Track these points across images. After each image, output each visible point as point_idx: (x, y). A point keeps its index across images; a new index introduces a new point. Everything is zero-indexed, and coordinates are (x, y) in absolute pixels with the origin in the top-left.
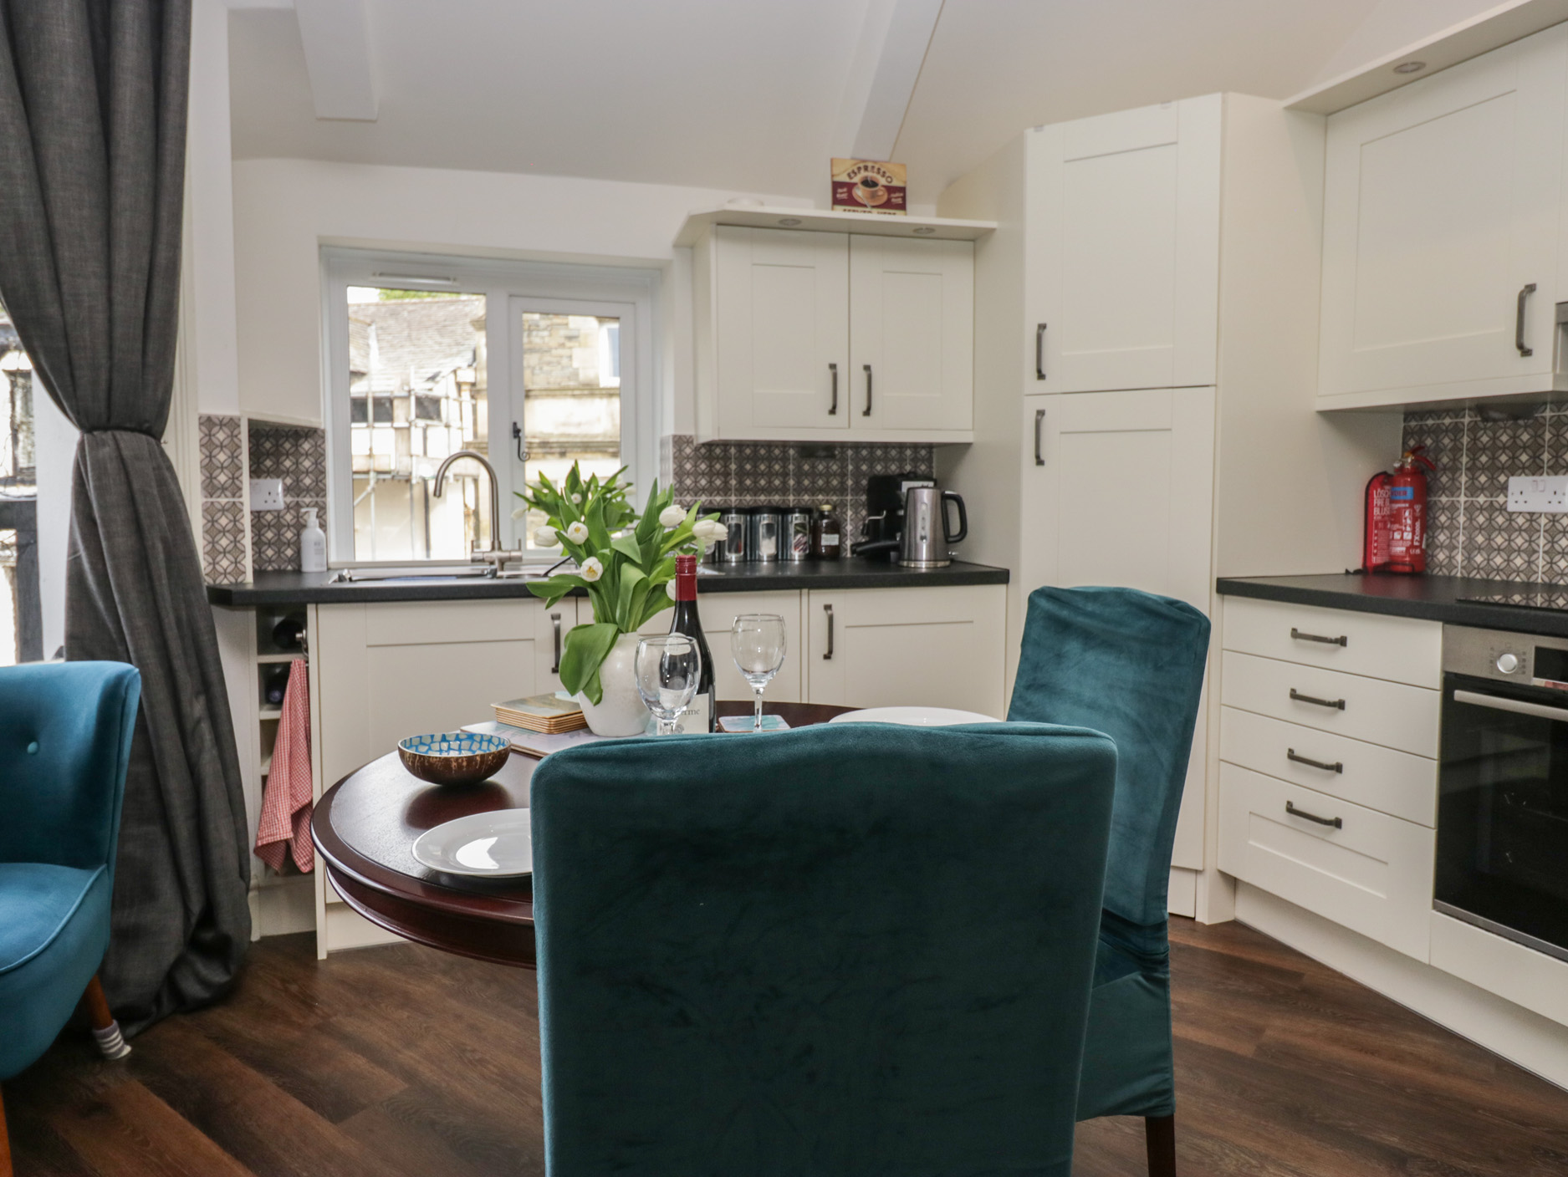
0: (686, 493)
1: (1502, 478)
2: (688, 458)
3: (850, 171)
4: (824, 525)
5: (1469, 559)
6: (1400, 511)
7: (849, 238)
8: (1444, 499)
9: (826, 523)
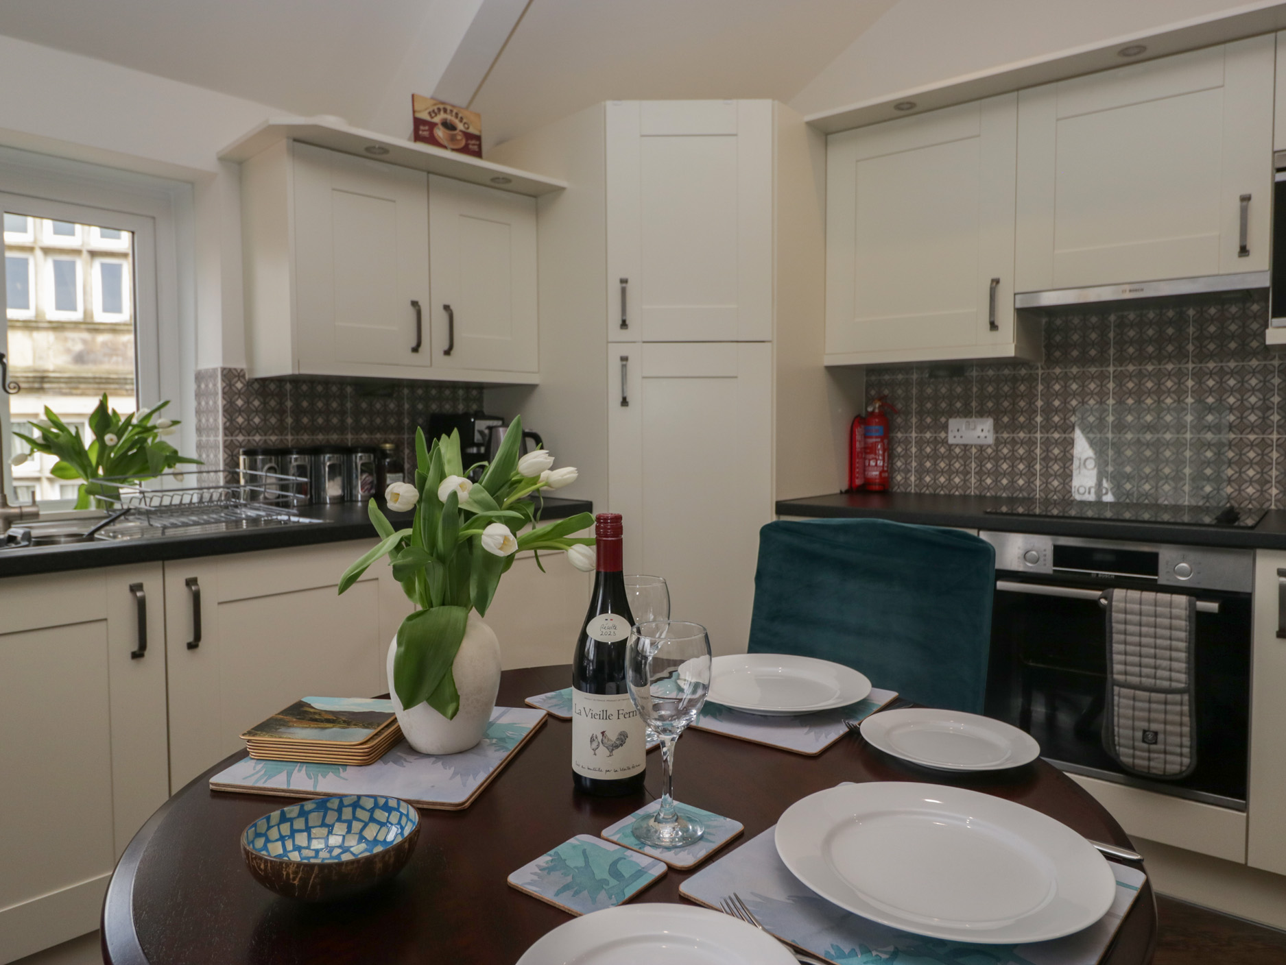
0: (237, 432)
1: (943, 420)
2: (239, 393)
3: (431, 110)
4: (386, 464)
5: (921, 479)
6: (874, 446)
7: (428, 177)
8: (899, 435)
9: (388, 463)
